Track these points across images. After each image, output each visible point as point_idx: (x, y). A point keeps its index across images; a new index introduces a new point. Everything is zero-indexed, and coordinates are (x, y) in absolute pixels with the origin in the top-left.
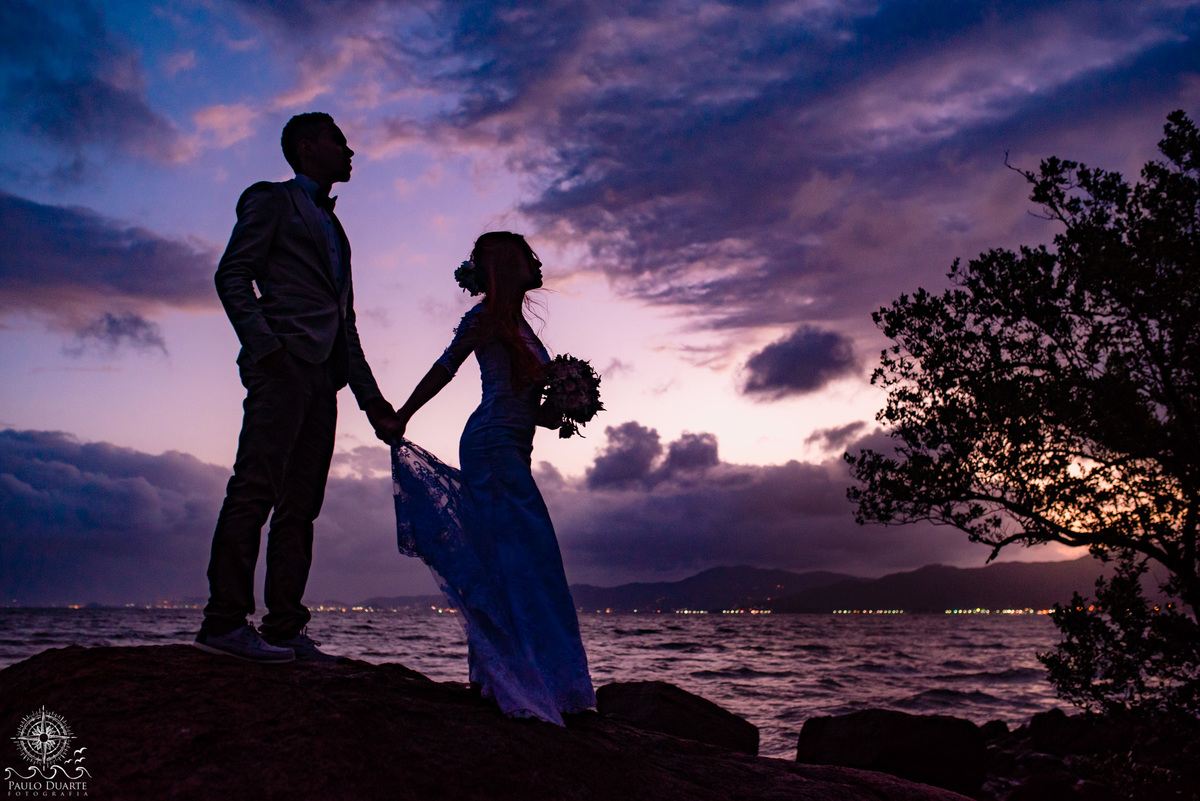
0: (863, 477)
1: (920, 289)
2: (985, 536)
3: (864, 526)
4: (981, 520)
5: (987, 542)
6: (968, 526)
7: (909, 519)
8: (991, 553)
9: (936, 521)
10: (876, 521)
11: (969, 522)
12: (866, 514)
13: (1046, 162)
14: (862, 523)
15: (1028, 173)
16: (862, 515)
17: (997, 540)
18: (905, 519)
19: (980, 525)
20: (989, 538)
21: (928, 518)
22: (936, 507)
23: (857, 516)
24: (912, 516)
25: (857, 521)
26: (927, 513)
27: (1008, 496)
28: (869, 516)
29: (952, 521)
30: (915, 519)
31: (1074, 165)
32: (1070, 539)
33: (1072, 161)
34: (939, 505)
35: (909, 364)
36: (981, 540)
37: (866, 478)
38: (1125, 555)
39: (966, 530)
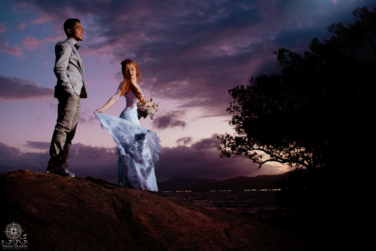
0: (222, 143)
1: (242, 85)
2: (257, 161)
3: (223, 158)
4: (257, 156)
5: (258, 163)
6: (253, 158)
7: (236, 156)
8: (259, 166)
9: (243, 157)
10: (226, 157)
11: (253, 157)
12: (223, 155)
13: (281, 49)
14: (222, 157)
15: (275, 51)
16: (222, 155)
17: (261, 162)
18: (235, 156)
19: (256, 158)
20: (259, 161)
21: (241, 156)
22: (243, 153)
23: (220, 155)
24: (236, 155)
25: (220, 157)
26: (241, 154)
27: (264, 149)
28: (224, 155)
29: (248, 157)
30: (237, 156)
31: (288, 51)
32: (282, 161)
33: (288, 50)
34: (244, 152)
35: (238, 107)
36: (256, 162)
37: (223, 144)
38: (297, 165)
39: (252, 159)
